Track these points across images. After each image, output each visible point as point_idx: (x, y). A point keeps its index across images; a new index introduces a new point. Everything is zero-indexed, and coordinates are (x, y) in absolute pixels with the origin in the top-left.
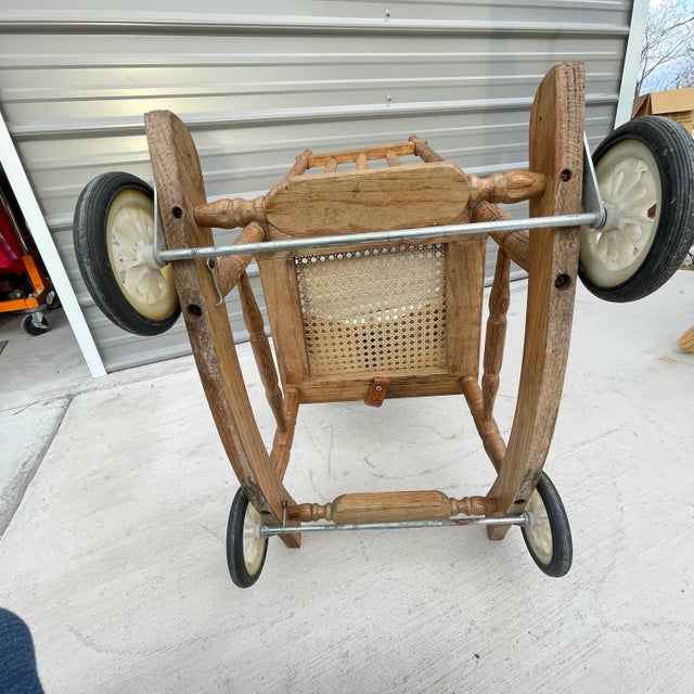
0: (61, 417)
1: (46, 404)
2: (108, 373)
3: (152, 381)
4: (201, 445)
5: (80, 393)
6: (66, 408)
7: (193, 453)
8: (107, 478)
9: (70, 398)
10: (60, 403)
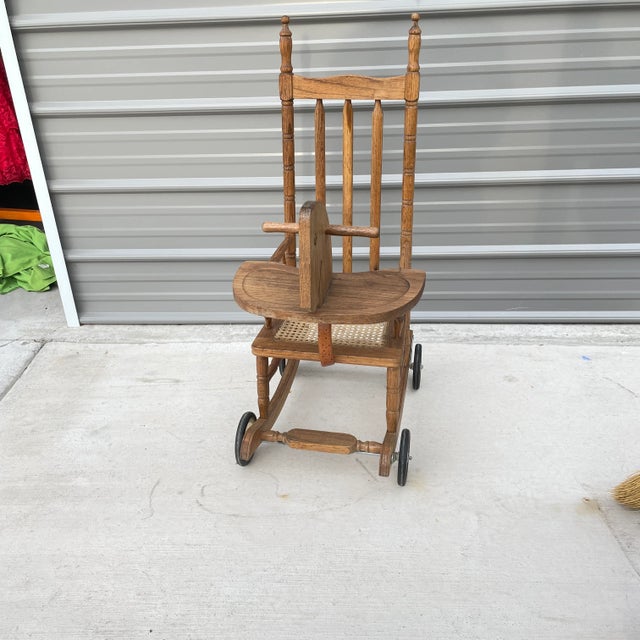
0: (29, 361)
1: (24, 343)
2: (81, 324)
3: (110, 346)
4: (106, 427)
5: (52, 341)
6: (36, 353)
7: (96, 432)
8: (33, 431)
9: (43, 342)
10: (33, 346)
